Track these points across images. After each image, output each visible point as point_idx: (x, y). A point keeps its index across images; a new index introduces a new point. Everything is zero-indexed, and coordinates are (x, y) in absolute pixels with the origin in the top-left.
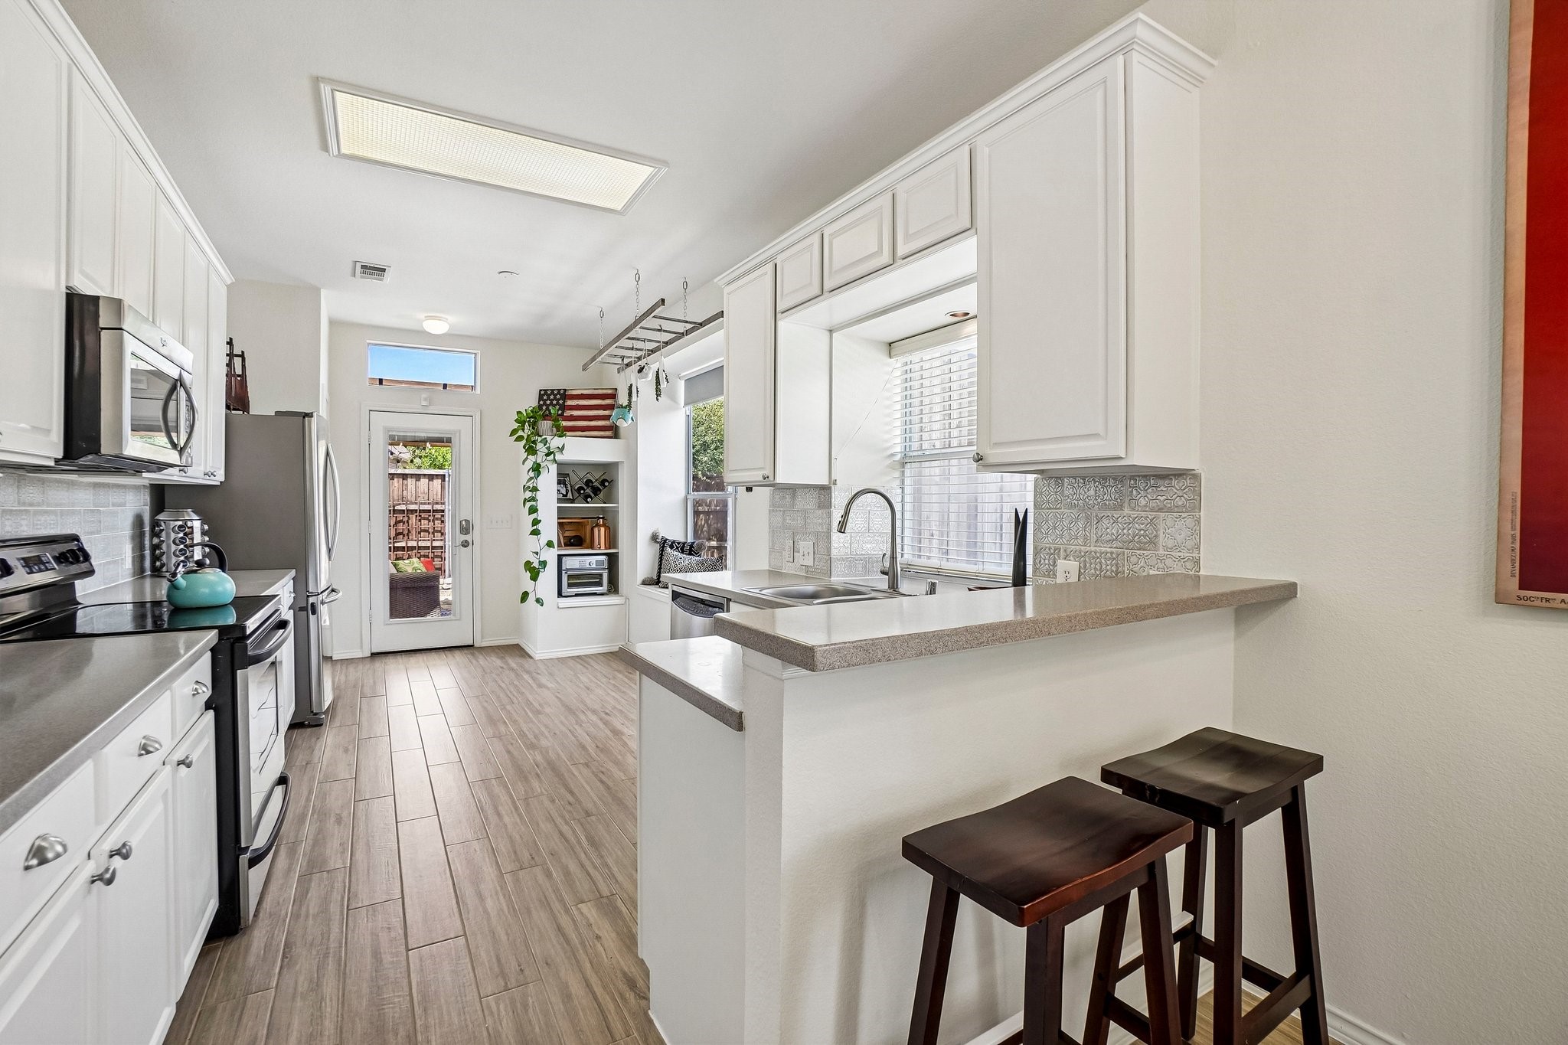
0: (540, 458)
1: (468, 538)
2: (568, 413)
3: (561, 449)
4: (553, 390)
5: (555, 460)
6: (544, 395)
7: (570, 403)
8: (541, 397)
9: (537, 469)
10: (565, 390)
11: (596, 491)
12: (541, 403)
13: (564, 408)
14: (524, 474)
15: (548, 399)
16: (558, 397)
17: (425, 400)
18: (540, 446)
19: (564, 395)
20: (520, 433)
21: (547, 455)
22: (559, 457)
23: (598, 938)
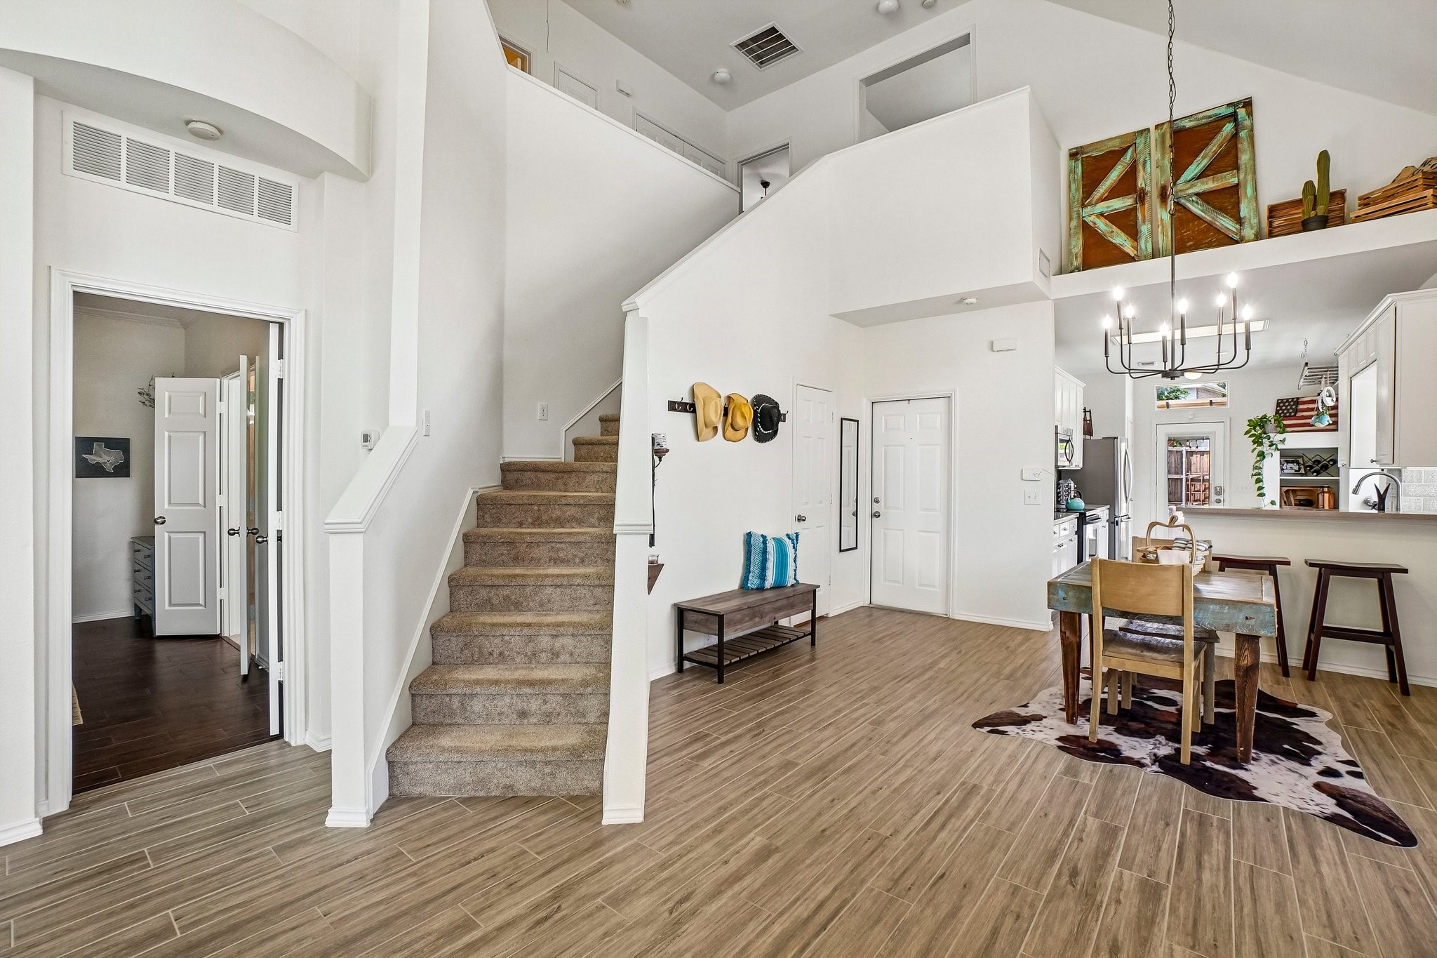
0: (1265, 448)
1: (1221, 497)
2: (1299, 414)
3: (1283, 441)
4: (1288, 399)
5: (1277, 449)
6: (1280, 403)
7: (1301, 407)
8: (1278, 405)
9: (1262, 455)
10: (1298, 398)
11: (1325, 467)
12: (1278, 408)
13: (1296, 411)
14: (1253, 457)
15: (1284, 405)
16: (1292, 403)
17: (1191, 415)
18: (1265, 440)
19: (1297, 402)
20: (1253, 432)
21: (1270, 446)
22: (1280, 446)
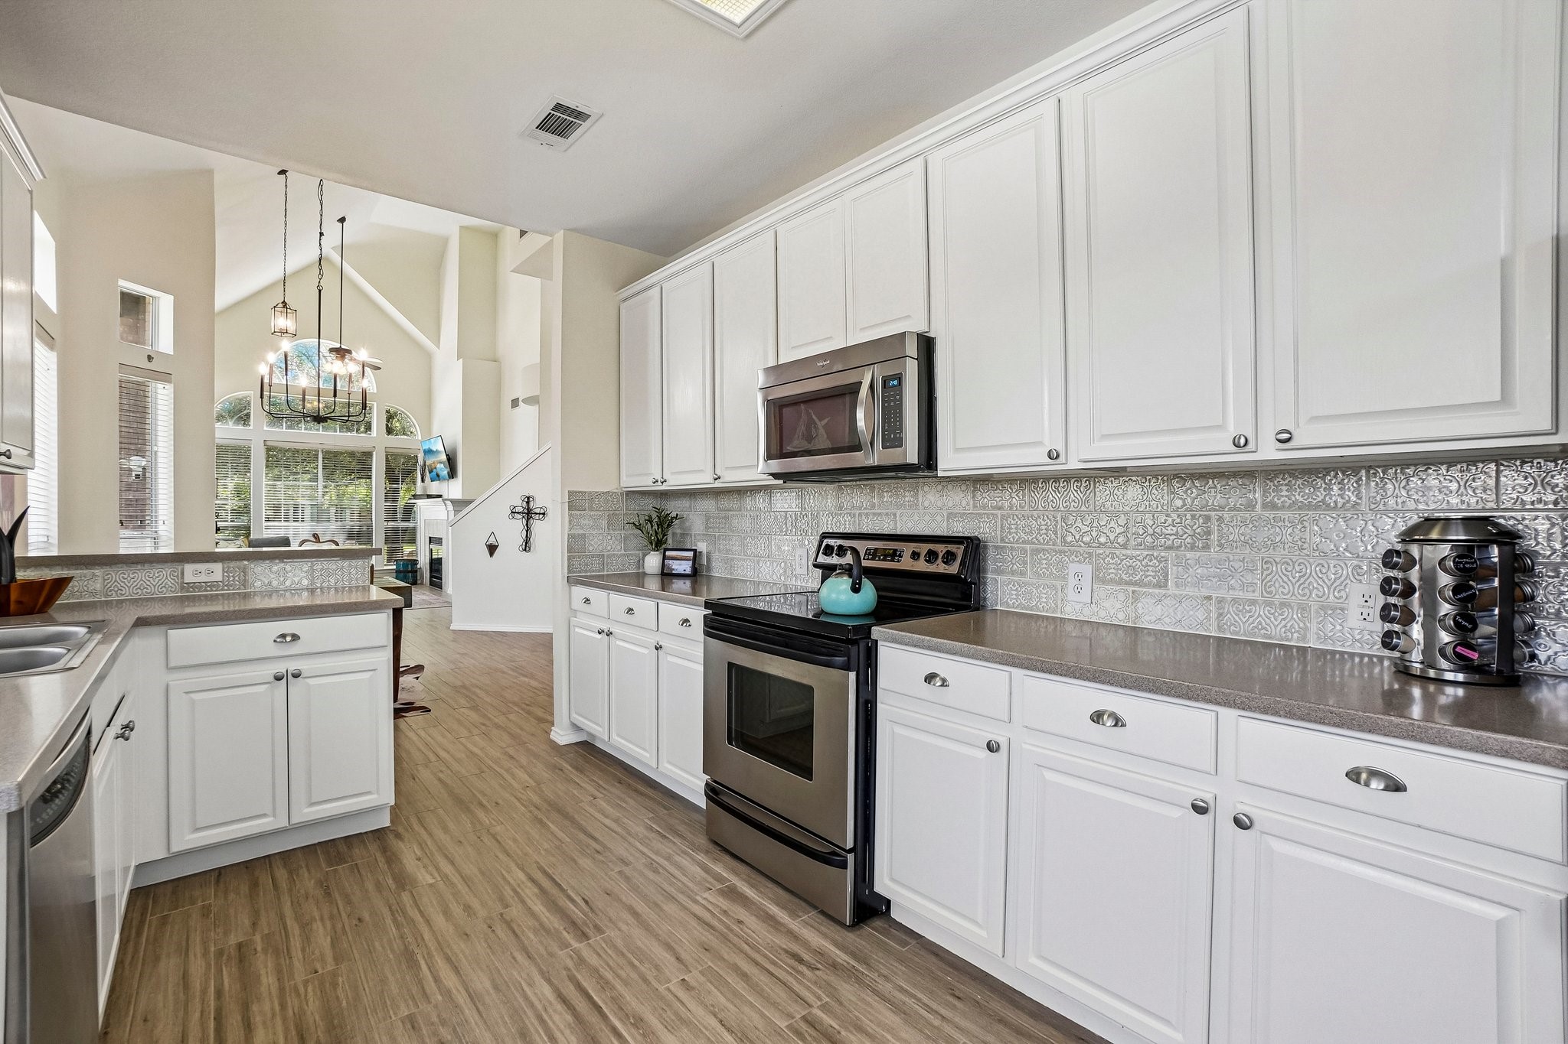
23: (419, 859)
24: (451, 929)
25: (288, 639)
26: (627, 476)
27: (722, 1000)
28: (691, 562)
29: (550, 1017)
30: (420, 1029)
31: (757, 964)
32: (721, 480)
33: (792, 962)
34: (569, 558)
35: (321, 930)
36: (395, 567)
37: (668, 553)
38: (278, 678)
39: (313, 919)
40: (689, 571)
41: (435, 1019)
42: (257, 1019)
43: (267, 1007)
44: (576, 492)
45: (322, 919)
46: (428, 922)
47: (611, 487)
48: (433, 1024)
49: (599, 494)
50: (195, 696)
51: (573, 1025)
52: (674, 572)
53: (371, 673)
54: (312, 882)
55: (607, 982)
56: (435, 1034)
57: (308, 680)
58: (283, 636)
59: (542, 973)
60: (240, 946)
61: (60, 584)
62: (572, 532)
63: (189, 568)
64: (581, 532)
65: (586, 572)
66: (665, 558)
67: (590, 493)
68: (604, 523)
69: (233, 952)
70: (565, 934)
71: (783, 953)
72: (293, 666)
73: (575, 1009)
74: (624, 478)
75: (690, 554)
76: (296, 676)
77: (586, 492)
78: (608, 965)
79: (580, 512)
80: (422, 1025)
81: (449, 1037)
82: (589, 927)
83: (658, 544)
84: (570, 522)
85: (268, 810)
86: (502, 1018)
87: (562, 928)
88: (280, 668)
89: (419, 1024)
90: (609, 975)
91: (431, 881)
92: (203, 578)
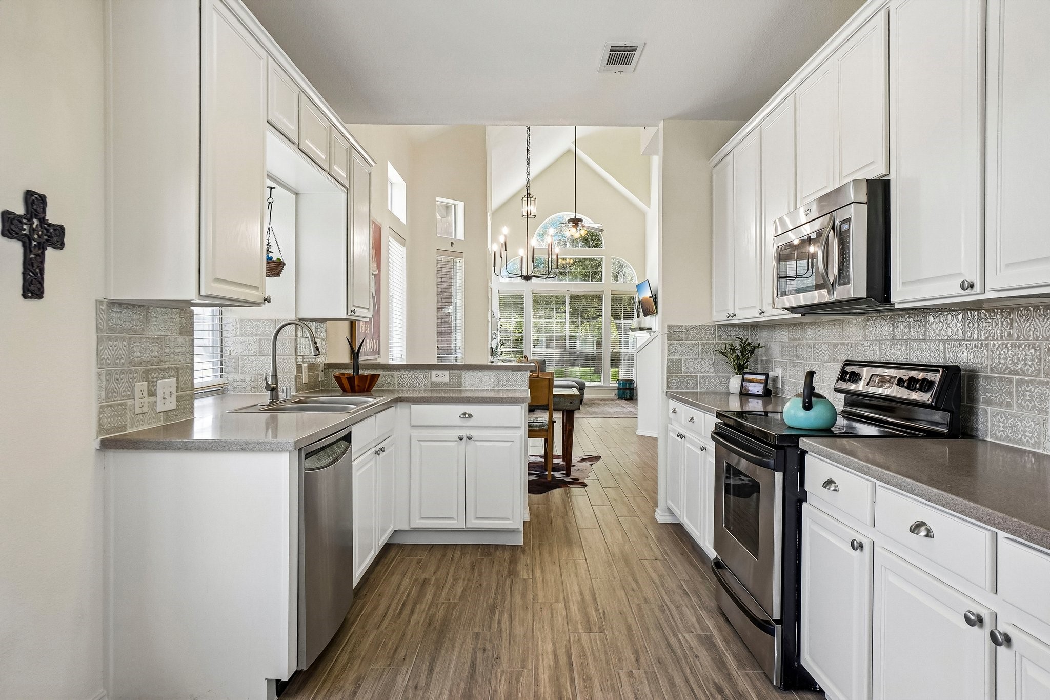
24: (521, 602)
25: (467, 416)
26: (716, 312)
27: (647, 689)
28: (762, 385)
29: (543, 659)
30: (479, 640)
31: (687, 681)
32: (765, 314)
33: (713, 690)
34: (668, 377)
35: (461, 584)
36: (617, 385)
37: (747, 376)
38: (461, 439)
39: (460, 578)
40: (761, 392)
41: (488, 638)
42: (417, 610)
43: (423, 607)
44: (674, 326)
45: (464, 580)
46: (511, 596)
47: (704, 321)
48: (486, 640)
49: (693, 327)
50: (423, 443)
51: (552, 667)
52: (749, 392)
53: (511, 443)
54: (469, 561)
55: (585, 655)
56: (484, 644)
57: (477, 442)
58: (465, 414)
59: (553, 638)
60: (425, 579)
61: (374, 378)
62: (671, 357)
63: (434, 373)
64: (678, 357)
65: (682, 388)
66: (743, 380)
67: (686, 326)
68: (699, 350)
69: (421, 581)
70: (580, 625)
71: (711, 683)
72: (469, 433)
73: (558, 660)
74: (714, 313)
75: (763, 378)
76: (470, 439)
77: (682, 326)
78: (592, 648)
79: (677, 342)
80: (480, 639)
81: (489, 648)
82: (595, 626)
83: (740, 369)
84: (669, 349)
85: (455, 516)
86: (519, 650)
87: (580, 621)
88: (463, 433)
89: (479, 637)
90: (588, 653)
91: (526, 577)
92: (440, 379)
